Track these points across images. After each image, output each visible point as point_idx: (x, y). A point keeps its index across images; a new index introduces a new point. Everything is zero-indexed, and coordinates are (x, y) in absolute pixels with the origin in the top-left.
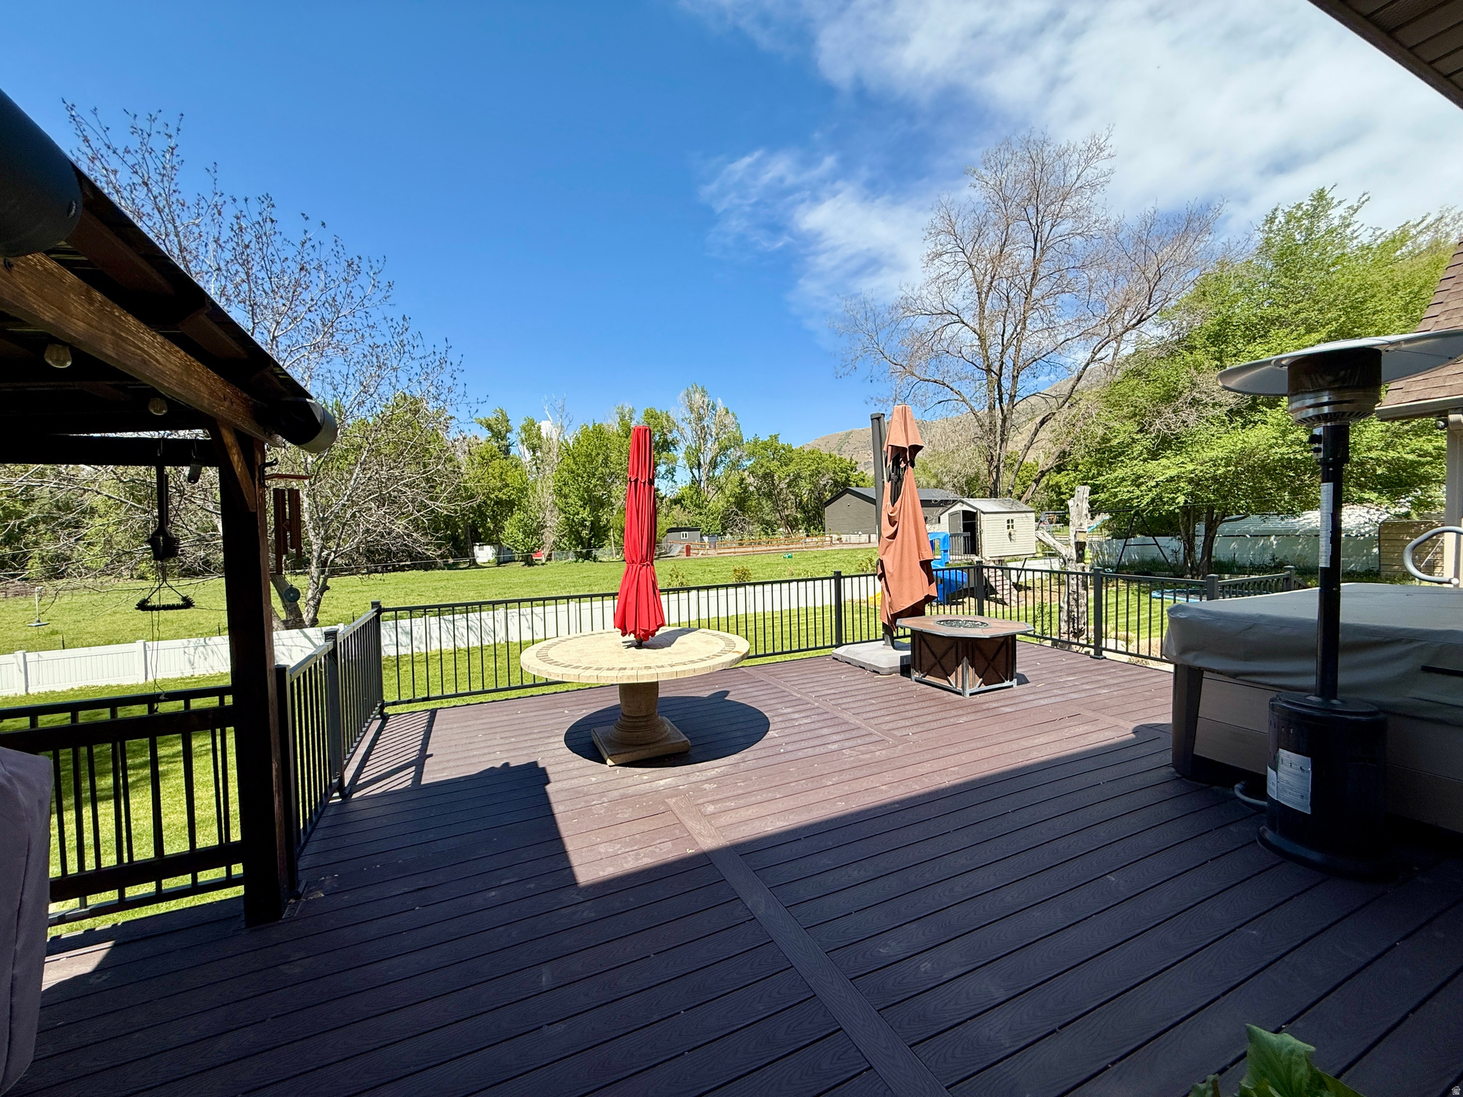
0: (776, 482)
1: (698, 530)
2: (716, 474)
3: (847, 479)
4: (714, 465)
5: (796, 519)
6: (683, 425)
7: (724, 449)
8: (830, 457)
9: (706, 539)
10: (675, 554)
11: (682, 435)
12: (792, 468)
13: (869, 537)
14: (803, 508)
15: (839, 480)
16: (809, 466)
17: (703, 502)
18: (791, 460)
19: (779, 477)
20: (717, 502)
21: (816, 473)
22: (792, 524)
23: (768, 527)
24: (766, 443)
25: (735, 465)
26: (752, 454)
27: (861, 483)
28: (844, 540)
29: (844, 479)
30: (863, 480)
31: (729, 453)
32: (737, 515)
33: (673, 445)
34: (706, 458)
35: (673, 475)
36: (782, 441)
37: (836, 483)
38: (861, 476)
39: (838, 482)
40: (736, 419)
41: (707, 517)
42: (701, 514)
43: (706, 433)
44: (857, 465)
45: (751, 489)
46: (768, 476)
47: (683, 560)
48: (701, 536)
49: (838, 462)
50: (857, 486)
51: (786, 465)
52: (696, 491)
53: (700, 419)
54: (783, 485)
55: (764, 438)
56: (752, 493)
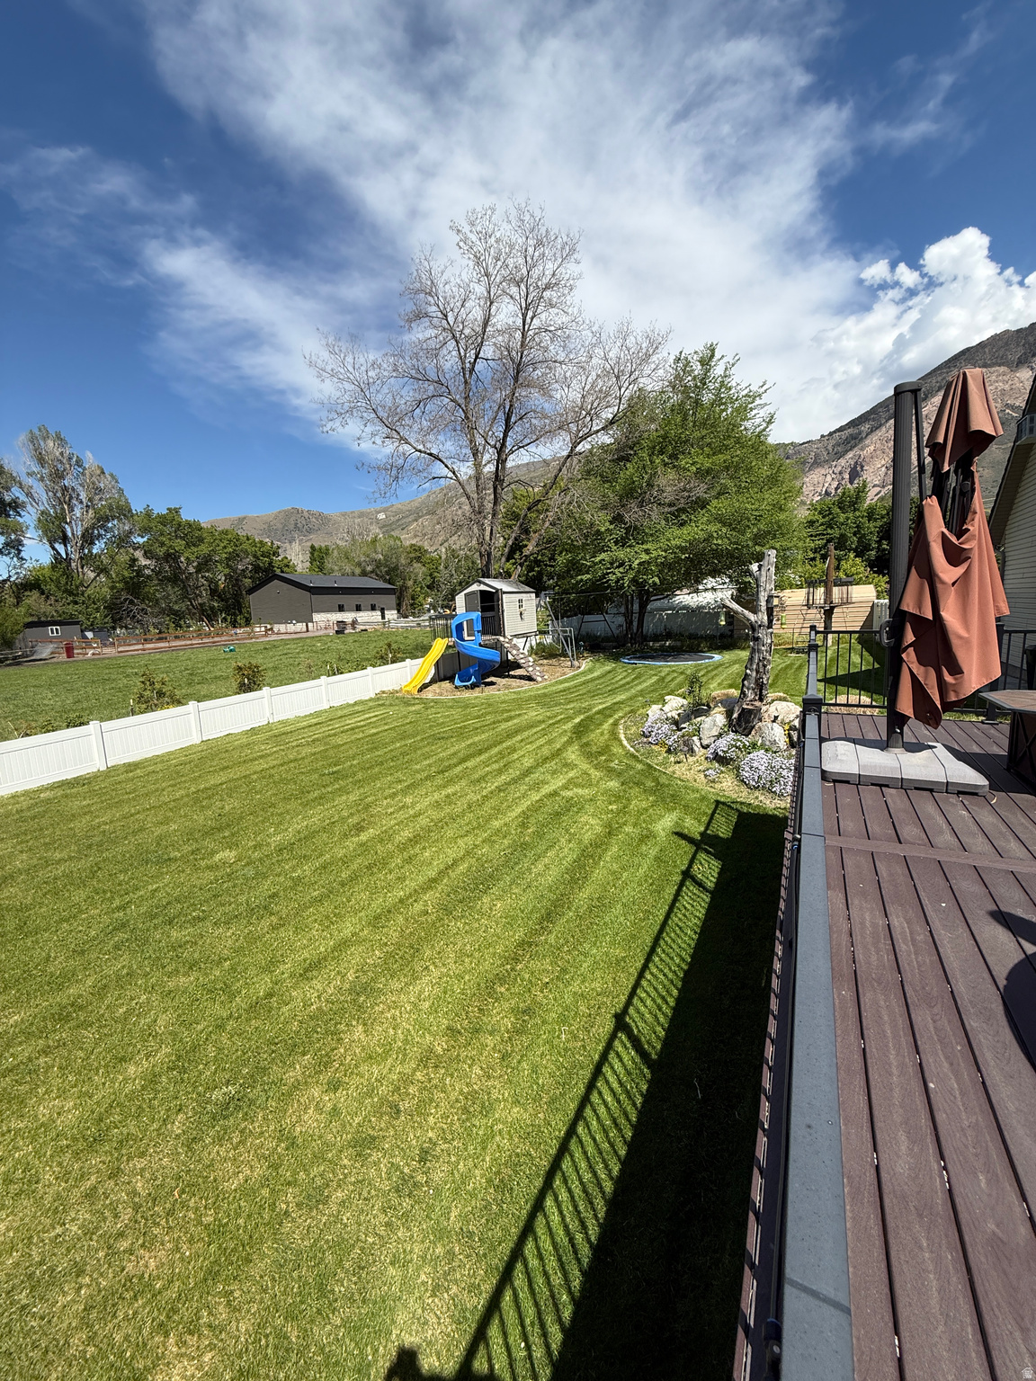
0: (183, 566)
1: (77, 623)
2: (95, 551)
3: (270, 564)
4: (88, 538)
5: (212, 608)
6: (30, 481)
7: (102, 520)
8: (248, 539)
9: (90, 635)
10: (43, 656)
11: (29, 494)
12: (204, 549)
13: (307, 626)
14: (219, 596)
15: (261, 565)
16: (225, 547)
17: (77, 587)
18: (201, 540)
19: (188, 558)
20: (98, 586)
21: (233, 557)
22: (209, 615)
23: (178, 618)
24: (163, 517)
25: (123, 541)
26: (145, 530)
27: (285, 569)
28: (276, 630)
29: (267, 565)
30: (288, 566)
31: (110, 525)
32: (132, 602)
33: (15, 509)
34: (75, 530)
35: (20, 551)
36: (186, 516)
37: (257, 569)
38: (285, 561)
39: (260, 568)
40: (117, 482)
41: (87, 608)
42: (76, 603)
43: (71, 498)
44: (280, 551)
45: (147, 572)
46: (171, 557)
47: (62, 663)
48: (82, 631)
49: (258, 545)
50: (282, 572)
51: (194, 545)
52: (64, 573)
53: (58, 475)
54: (192, 570)
55: (160, 509)
56: (149, 577)
